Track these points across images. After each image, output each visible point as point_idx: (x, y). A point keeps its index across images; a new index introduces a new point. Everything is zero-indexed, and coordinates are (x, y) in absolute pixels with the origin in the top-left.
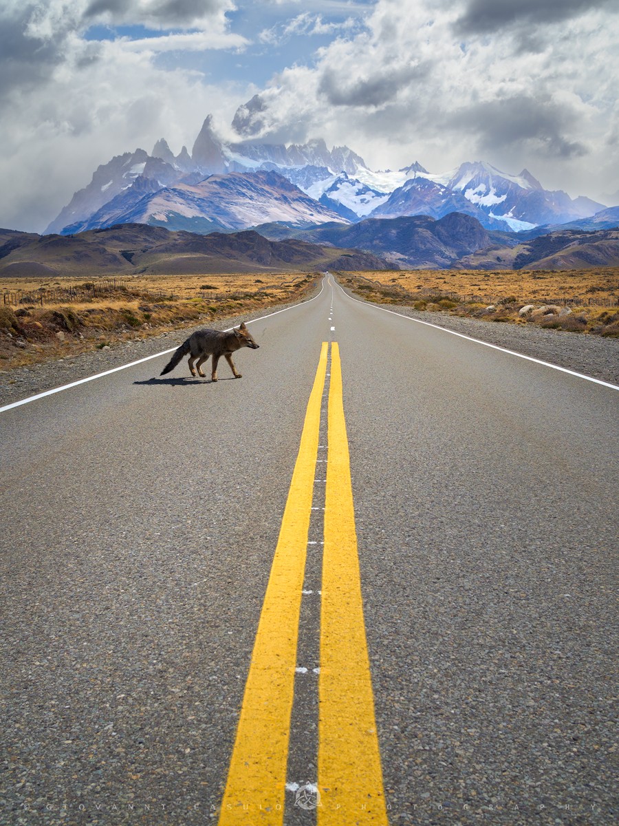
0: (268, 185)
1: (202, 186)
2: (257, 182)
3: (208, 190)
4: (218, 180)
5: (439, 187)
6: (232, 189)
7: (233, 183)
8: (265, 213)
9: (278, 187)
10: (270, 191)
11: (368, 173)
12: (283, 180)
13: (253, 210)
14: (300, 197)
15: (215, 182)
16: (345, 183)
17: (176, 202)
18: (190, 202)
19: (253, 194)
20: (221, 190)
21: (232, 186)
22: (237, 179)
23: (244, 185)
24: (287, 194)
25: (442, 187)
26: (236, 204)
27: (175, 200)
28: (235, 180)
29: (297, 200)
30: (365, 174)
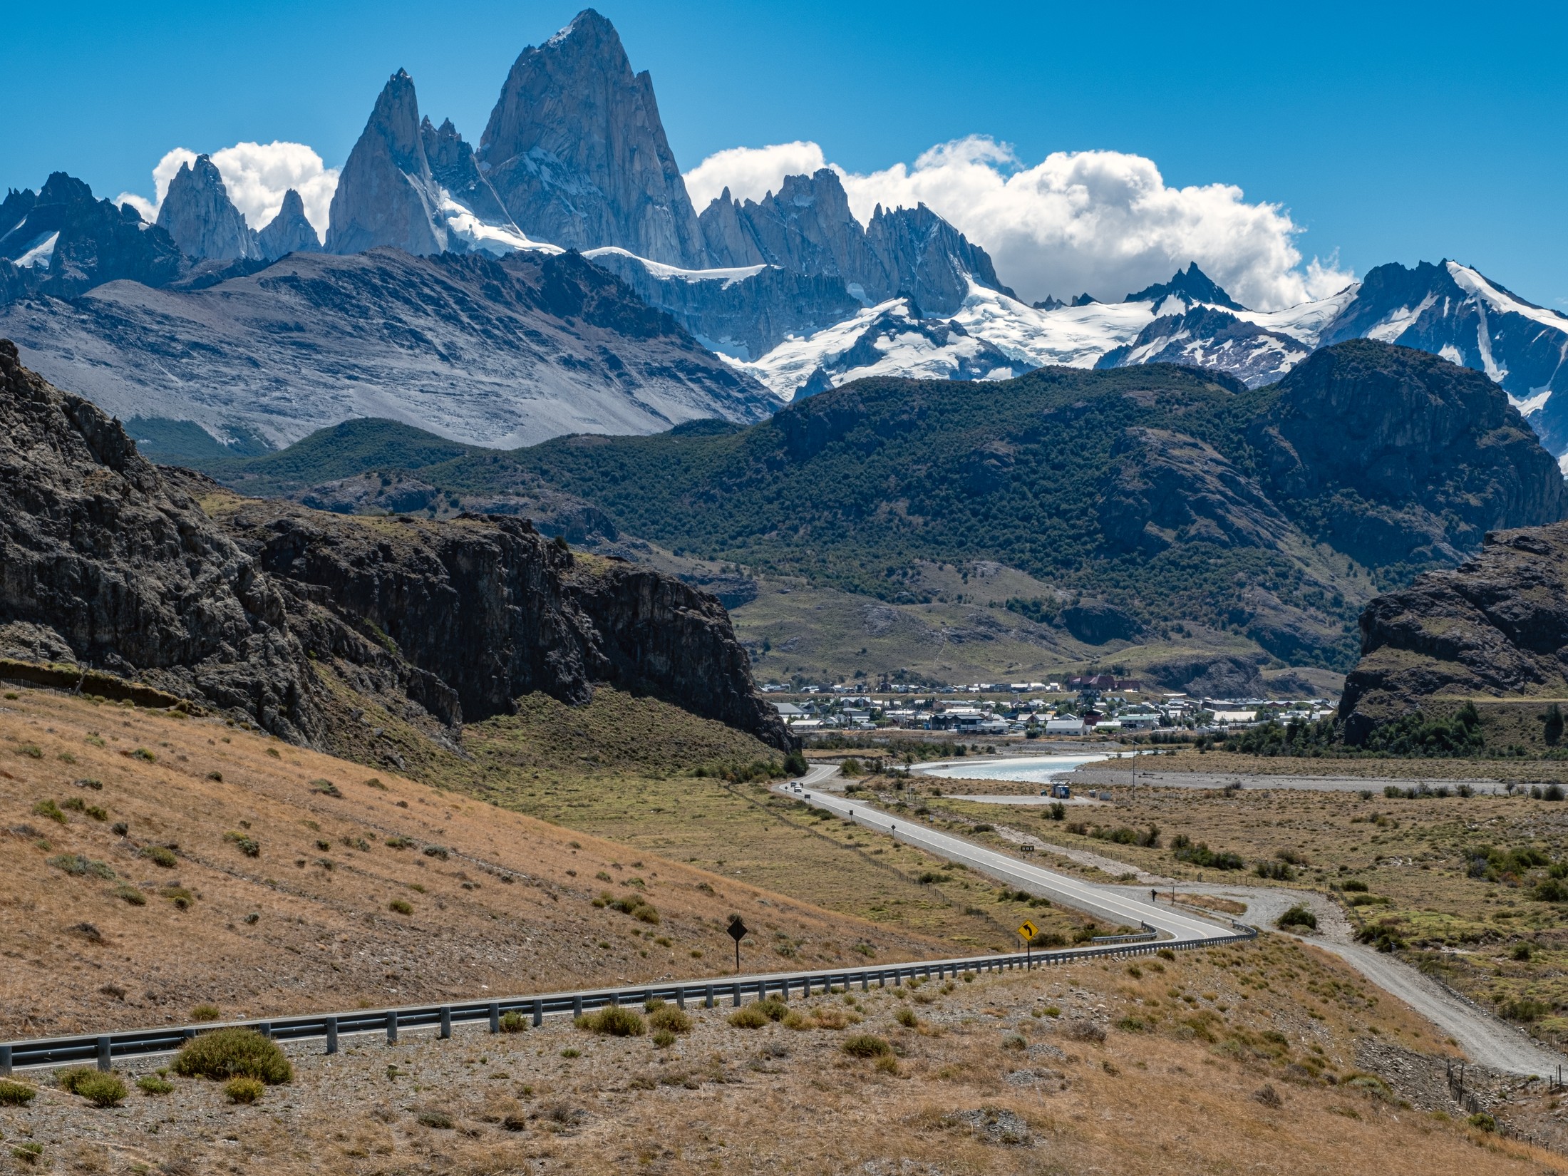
0: (543, 308)
1: (226, 295)
2: (495, 295)
3: (249, 312)
4: (306, 273)
5: (1278, 346)
6: (364, 312)
7: (375, 290)
8: (505, 416)
9: (589, 318)
10: (546, 331)
11: (1003, 306)
12: (613, 289)
13: (448, 402)
14: (680, 365)
15: (293, 282)
16: (910, 336)
17: (68, 355)
18: (146, 357)
19: (461, 339)
20: (309, 316)
21: (365, 299)
22: (398, 273)
23: (428, 299)
24: (630, 350)
25: (1291, 344)
26: (372, 375)
27: (70, 344)
28: (385, 275)
29: (663, 372)
30: (995, 309)
